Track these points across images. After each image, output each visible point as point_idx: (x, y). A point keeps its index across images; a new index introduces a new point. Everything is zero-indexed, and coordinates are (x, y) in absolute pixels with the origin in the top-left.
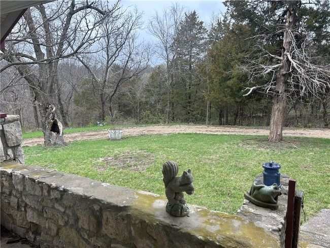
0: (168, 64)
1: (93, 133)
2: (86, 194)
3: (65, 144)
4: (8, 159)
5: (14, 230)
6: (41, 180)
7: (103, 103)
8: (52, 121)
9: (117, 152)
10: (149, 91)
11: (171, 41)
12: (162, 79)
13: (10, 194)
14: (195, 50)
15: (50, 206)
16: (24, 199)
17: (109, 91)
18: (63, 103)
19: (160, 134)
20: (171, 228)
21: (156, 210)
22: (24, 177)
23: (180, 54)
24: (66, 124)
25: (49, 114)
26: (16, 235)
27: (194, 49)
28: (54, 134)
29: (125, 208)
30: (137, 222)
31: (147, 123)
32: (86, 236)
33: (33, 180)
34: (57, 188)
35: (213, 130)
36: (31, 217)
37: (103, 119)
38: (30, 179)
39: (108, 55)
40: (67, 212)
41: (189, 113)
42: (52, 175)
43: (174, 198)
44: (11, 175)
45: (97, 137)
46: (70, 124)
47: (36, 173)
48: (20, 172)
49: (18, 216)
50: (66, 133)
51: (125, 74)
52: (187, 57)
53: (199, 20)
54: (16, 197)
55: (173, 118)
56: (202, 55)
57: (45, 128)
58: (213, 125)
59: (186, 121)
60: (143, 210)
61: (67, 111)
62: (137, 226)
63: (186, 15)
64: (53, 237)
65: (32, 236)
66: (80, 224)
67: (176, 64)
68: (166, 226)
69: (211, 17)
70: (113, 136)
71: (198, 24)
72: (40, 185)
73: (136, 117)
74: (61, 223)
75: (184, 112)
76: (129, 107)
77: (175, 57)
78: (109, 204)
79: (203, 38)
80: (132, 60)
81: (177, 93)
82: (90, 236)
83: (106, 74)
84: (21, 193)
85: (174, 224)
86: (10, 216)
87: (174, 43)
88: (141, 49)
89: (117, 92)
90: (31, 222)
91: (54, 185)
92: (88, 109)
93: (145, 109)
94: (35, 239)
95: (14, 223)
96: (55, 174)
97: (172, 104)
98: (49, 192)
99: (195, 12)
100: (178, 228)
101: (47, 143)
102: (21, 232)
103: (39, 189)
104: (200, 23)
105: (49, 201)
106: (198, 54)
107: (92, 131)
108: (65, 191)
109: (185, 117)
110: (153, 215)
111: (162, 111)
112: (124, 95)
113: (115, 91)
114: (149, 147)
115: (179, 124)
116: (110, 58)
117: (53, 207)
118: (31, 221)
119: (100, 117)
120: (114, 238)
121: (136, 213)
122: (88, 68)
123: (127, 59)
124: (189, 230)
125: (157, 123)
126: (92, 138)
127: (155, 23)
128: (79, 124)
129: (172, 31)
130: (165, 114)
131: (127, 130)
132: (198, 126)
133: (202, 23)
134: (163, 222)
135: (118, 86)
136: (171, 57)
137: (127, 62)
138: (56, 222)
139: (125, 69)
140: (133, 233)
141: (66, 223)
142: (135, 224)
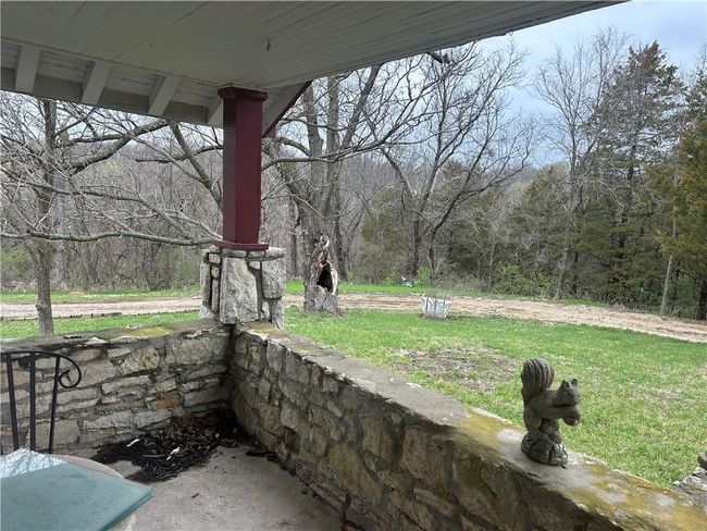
0: (573, 164)
1: (392, 299)
2: (380, 393)
3: (339, 312)
4: (262, 317)
5: (258, 437)
6: (310, 358)
7: (418, 240)
8: (321, 266)
9: (436, 343)
10: (520, 221)
11: (585, 114)
12: (555, 197)
13: (261, 375)
14: (647, 133)
15: (320, 403)
16: (281, 386)
17: (432, 216)
18: (342, 233)
19: (537, 322)
20: (526, 478)
21: (503, 443)
22: (285, 350)
23: (607, 142)
24: (343, 275)
25: (318, 253)
26: (260, 446)
27: (646, 130)
28: (323, 290)
29: (445, 429)
30: (465, 456)
31: (508, 291)
32: (373, 466)
33: (298, 357)
34: (333, 376)
35: (678, 329)
36: (288, 418)
37: (415, 273)
38: (294, 354)
39: (440, 141)
40: (346, 418)
41: (616, 280)
42: (328, 354)
43: (540, 428)
44: (265, 344)
45: (399, 307)
46: (350, 274)
47: (304, 346)
48: (278, 341)
49: (267, 412)
50: (342, 293)
51: (470, 182)
52: (624, 149)
53: (665, 63)
54: (268, 380)
55: (574, 287)
56: (666, 147)
57: (307, 278)
58: (679, 315)
59: (607, 298)
60: (477, 439)
61: (348, 250)
62: (464, 463)
63: (632, 52)
64: (318, 458)
65: (285, 451)
66: (365, 443)
67: (595, 165)
68: (519, 473)
69: (699, 56)
70: (430, 310)
71: (661, 73)
72: (309, 366)
73: (483, 275)
74: (335, 436)
75: (602, 277)
76: (470, 253)
77: (594, 149)
78: (417, 416)
79: (672, 106)
80: (491, 153)
81: (591, 231)
82: (379, 468)
83: (432, 181)
84: (277, 376)
85: (532, 472)
86: (256, 411)
87: (594, 117)
88: (512, 131)
89: (450, 220)
90: (286, 427)
91: (330, 369)
92: (387, 250)
93: (506, 261)
94: (289, 456)
95: (260, 424)
96: (331, 354)
97: (575, 255)
98: (320, 380)
99: (655, 47)
100: (541, 481)
101: (309, 306)
102: (269, 441)
103: (306, 373)
104: (668, 69)
105: (319, 396)
106: (655, 143)
107: (389, 294)
108: (347, 382)
109: (603, 289)
110: (496, 451)
111: (548, 270)
112: (463, 227)
113: (446, 217)
114: (506, 345)
115: (588, 305)
116: (443, 147)
117: (324, 408)
118: (288, 425)
119: (408, 268)
120: (419, 479)
121: (465, 441)
122: (397, 168)
123: (480, 150)
124: (561, 489)
125: (532, 294)
126: (390, 308)
127: (553, 74)
128: (366, 278)
129: (592, 91)
130: (554, 277)
131: (462, 302)
132: (638, 315)
133: (672, 70)
134: (513, 464)
135: (452, 206)
136: (583, 148)
137: (479, 157)
138: (326, 434)
139: (473, 172)
140: (455, 474)
141: (343, 438)
142: (460, 460)
